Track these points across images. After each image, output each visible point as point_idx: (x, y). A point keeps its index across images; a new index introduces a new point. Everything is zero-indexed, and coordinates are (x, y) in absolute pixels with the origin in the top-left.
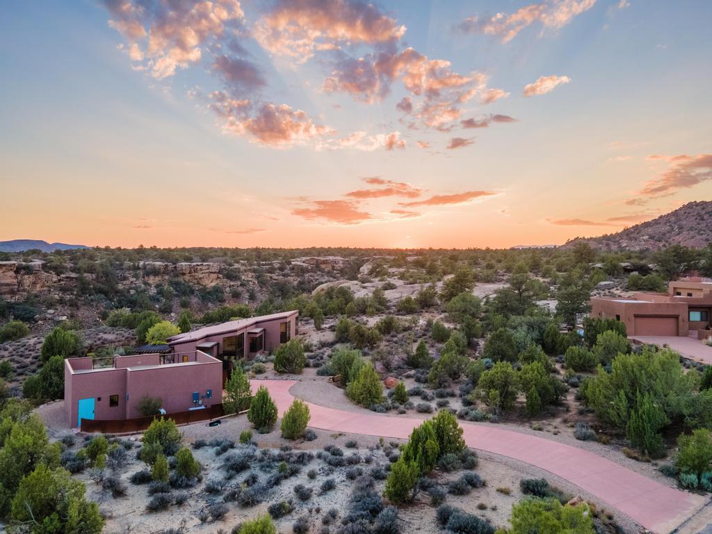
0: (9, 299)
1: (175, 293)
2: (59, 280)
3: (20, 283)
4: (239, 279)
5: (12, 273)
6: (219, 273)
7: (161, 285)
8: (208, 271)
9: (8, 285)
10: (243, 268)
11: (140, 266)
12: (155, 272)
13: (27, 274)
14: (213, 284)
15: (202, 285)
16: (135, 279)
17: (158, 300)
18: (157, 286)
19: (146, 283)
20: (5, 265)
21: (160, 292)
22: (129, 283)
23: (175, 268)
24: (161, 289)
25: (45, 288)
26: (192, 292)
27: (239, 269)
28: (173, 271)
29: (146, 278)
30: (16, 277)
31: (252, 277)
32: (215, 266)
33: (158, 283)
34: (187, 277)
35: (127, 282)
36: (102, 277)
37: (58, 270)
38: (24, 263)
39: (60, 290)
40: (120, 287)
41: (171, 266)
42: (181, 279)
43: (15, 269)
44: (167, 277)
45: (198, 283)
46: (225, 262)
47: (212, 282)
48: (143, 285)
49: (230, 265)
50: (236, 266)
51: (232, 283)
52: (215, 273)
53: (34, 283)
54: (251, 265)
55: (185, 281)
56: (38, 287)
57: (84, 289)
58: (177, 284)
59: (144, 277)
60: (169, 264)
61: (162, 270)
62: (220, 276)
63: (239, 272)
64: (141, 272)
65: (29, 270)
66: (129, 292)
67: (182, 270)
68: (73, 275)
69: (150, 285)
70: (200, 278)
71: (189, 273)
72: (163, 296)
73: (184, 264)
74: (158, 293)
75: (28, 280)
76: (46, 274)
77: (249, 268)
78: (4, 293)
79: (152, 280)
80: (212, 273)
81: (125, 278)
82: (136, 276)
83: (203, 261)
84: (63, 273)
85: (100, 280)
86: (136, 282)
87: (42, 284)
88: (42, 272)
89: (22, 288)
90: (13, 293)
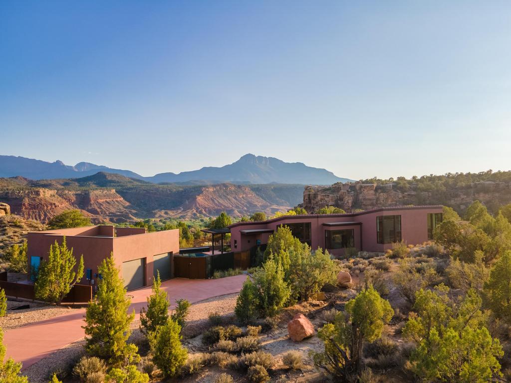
2: (404, 197)
3: (378, 199)
5: (372, 192)
9: (370, 200)
12: (485, 190)
13: (382, 192)
16: (465, 197)
19: (475, 200)
20: (368, 186)
22: (461, 200)
23: (508, 186)
25: (394, 203)
28: (504, 189)
29: (476, 195)
30: (375, 195)
33: (489, 199)
35: (459, 199)
36: (437, 194)
37: (402, 189)
38: (381, 185)
40: (453, 203)
43: (374, 189)
44: (497, 195)
53: (387, 199)
56: (389, 202)
57: (421, 203)
59: (474, 195)
61: (492, 189)
64: (472, 191)
65: (383, 190)
66: (459, 207)
68: (413, 193)
75: (383, 196)
76: (394, 192)
78: (368, 205)
79: (482, 197)
81: (457, 196)
82: (467, 194)
84: (406, 192)
85: (436, 197)
86: (467, 199)
87: (391, 199)
88: (392, 191)
89: (379, 202)
90: (372, 205)
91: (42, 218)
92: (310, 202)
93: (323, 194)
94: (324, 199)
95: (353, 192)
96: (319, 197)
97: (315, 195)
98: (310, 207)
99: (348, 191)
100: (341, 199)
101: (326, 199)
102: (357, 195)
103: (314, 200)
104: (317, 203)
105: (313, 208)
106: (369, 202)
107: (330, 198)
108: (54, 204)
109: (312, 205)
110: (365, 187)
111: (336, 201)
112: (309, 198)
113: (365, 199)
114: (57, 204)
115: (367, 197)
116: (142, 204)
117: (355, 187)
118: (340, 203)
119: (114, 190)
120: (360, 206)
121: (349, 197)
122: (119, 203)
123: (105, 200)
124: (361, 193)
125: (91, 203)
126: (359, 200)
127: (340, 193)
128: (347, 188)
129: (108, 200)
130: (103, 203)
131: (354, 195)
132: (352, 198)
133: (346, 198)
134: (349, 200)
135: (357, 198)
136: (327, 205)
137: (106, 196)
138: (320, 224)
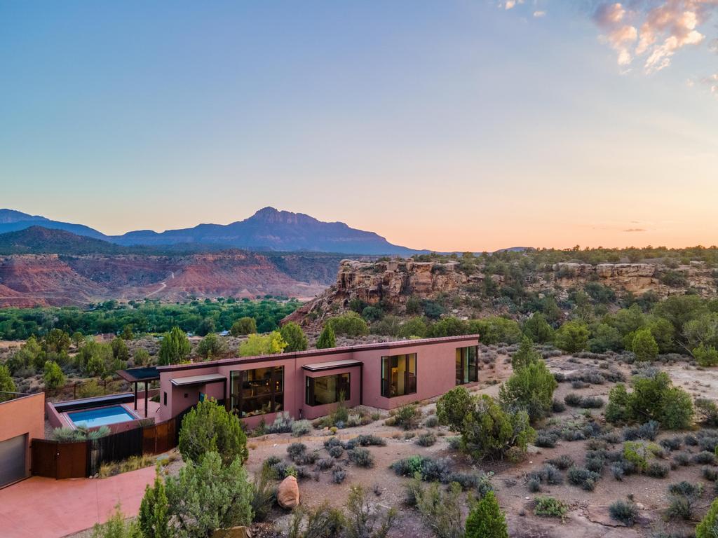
0: (424, 296)
1: (590, 299)
2: (469, 281)
3: (434, 283)
4: (685, 285)
5: (428, 273)
6: (653, 276)
7: (574, 289)
8: (636, 274)
9: (424, 284)
10: (692, 271)
11: (553, 268)
12: (568, 275)
13: (441, 274)
14: (645, 291)
15: (628, 291)
16: (545, 282)
17: (569, 307)
18: (570, 291)
19: (557, 287)
20: (422, 266)
21: (572, 298)
22: (540, 287)
23: (595, 269)
24: (574, 294)
25: (456, 288)
26: (613, 298)
27: (686, 272)
28: (591, 273)
29: (558, 281)
30: (431, 277)
31: (708, 283)
32: (647, 267)
33: (572, 287)
34: (609, 282)
35: (537, 285)
36: (511, 279)
37: (467, 270)
38: (440, 264)
39: (468, 291)
40: (530, 290)
41: (589, 267)
42: (600, 284)
43: (430, 269)
44: (582, 281)
45: (623, 289)
46: (666, 262)
47: (643, 288)
48: (554, 289)
49: (673, 266)
50: (683, 267)
51: (672, 291)
52: (646, 276)
53: (446, 283)
54: (708, 267)
55: (606, 286)
56: (450, 287)
57: (491, 289)
58: (593, 290)
59: (556, 280)
60: (586, 265)
61: (577, 272)
62: (654, 280)
63: (686, 276)
64: (553, 274)
65: (442, 270)
66: (538, 296)
67: (602, 272)
68: (481, 276)
69: (562, 289)
70: (626, 283)
71: (611, 276)
72: (576, 303)
73: (605, 266)
74: (570, 299)
75: (441, 280)
76: (457, 274)
77: (705, 271)
78: (422, 291)
79: (565, 283)
80: (642, 276)
81: (535, 281)
82: (548, 279)
83: (632, 262)
84: (472, 274)
85: (509, 281)
86: (547, 286)
87: (452, 284)
88: (454, 272)
89: (436, 287)
90: (428, 291)
92: (344, 285)
93: (362, 275)
94: (363, 282)
95: (402, 273)
96: (357, 279)
97: (352, 277)
98: (344, 292)
99: (395, 271)
100: (386, 283)
101: (366, 282)
102: (408, 277)
103: (350, 283)
104: (353, 287)
105: (348, 294)
106: (422, 288)
107: (371, 280)
109: (347, 289)
110: (419, 267)
111: (380, 285)
112: (343, 279)
113: (417, 283)
115: (421, 281)
116: (101, 278)
117: (405, 265)
118: (384, 287)
119: (56, 255)
120: (411, 293)
121: (396, 279)
122: (64, 275)
123: (42, 269)
124: (412, 275)
125: (17, 273)
126: (409, 284)
127: (385, 274)
128: (395, 267)
129: (45, 270)
130: (36, 274)
131: (404, 277)
132: (400, 282)
133: (393, 282)
134: (396, 285)
135: (407, 281)
136: (367, 291)
137: (42, 263)
138: (299, 367)
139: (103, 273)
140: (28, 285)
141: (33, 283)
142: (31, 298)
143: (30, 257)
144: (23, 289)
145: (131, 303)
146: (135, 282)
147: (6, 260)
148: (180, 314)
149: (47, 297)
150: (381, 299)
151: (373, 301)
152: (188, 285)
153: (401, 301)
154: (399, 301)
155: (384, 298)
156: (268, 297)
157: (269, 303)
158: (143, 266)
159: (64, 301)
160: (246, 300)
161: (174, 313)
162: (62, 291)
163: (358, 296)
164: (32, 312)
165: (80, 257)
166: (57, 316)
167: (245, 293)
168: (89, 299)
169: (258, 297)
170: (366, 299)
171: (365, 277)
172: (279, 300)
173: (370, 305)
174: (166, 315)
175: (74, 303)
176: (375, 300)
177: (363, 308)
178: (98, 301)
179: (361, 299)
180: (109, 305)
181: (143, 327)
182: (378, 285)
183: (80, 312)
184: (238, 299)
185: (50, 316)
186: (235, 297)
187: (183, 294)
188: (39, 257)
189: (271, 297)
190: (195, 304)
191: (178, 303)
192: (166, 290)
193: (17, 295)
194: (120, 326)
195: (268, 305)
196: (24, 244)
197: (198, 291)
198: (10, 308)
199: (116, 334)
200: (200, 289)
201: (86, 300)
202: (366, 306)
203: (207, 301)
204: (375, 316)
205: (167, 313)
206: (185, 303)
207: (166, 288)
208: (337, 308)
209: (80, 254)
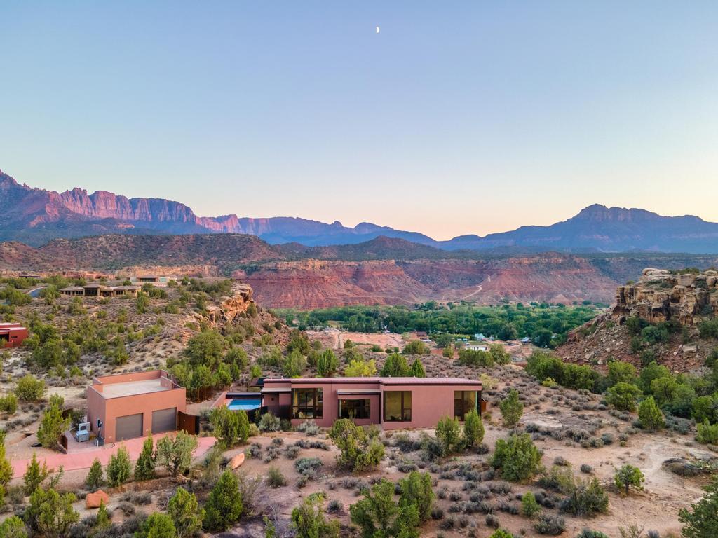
91: (310, 295)
92: (623, 301)
93: (645, 290)
94: (646, 298)
95: (698, 289)
96: (639, 295)
97: (632, 292)
98: (623, 308)
99: (689, 287)
100: (675, 300)
101: (649, 298)
102: (707, 294)
103: (630, 298)
104: (635, 303)
105: (628, 311)
107: (656, 297)
108: (323, 278)
109: (627, 305)
111: (666, 303)
112: (622, 294)
114: (326, 277)
116: (427, 280)
117: (705, 280)
118: (672, 305)
119: (393, 261)
120: (710, 313)
121: (688, 296)
122: (399, 278)
123: (382, 273)
124: (714, 291)
125: (366, 276)
126: (709, 302)
127: (674, 290)
128: (689, 281)
129: (385, 273)
130: (379, 277)
131: (700, 294)
132: (694, 299)
133: (684, 300)
134: (689, 303)
135: (705, 299)
136: (650, 309)
137: (383, 268)
138: (333, 390)
139: (429, 276)
140: (373, 286)
141: (377, 284)
142: (374, 297)
143: (375, 263)
144: (369, 289)
145: (449, 304)
146: (455, 285)
147: (359, 265)
148: (488, 317)
149: (385, 296)
150: (668, 318)
151: (657, 320)
152: (502, 288)
153: (694, 322)
154: (692, 323)
155: (672, 318)
156: (585, 303)
157: (584, 310)
158: (463, 270)
159: (396, 301)
160: (560, 305)
161: (483, 317)
162: (397, 291)
163: (638, 313)
164: (371, 309)
165: (411, 262)
166: (389, 313)
167: (560, 298)
168: (416, 299)
169: (575, 303)
170: (648, 318)
171: (649, 292)
172: (598, 306)
173: (654, 324)
174: (476, 317)
175: (404, 303)
176: (660, 319)
177: (643, 327)
178: (422, 301)
179: (642, 317)
180: (430, 306)
181: (450, 328)
182: (664, 302)
183: (405, 311)
184: (552, 305)
185: (384, 313)
186: (549, 302)
187: (497, 297)
188: (382, 263)
189: (589, 303)
190: (507, 307)
191: (491, 306)
192: (482, 293)
193: (365, 294)
194: (432, 325)
195: (582, 312)
196: (373, 252)
197: (511, 294)
198: (358, 305)
199: (428, 333)
200: (514, 293)
201: (413, 300)
202: (648, 326)
203: (520, 305)
204: (656, 338)
205: (477, 315)
206: (498, 306)
207: (482, 291)
208: (612, 326)
209: (411, 259)
